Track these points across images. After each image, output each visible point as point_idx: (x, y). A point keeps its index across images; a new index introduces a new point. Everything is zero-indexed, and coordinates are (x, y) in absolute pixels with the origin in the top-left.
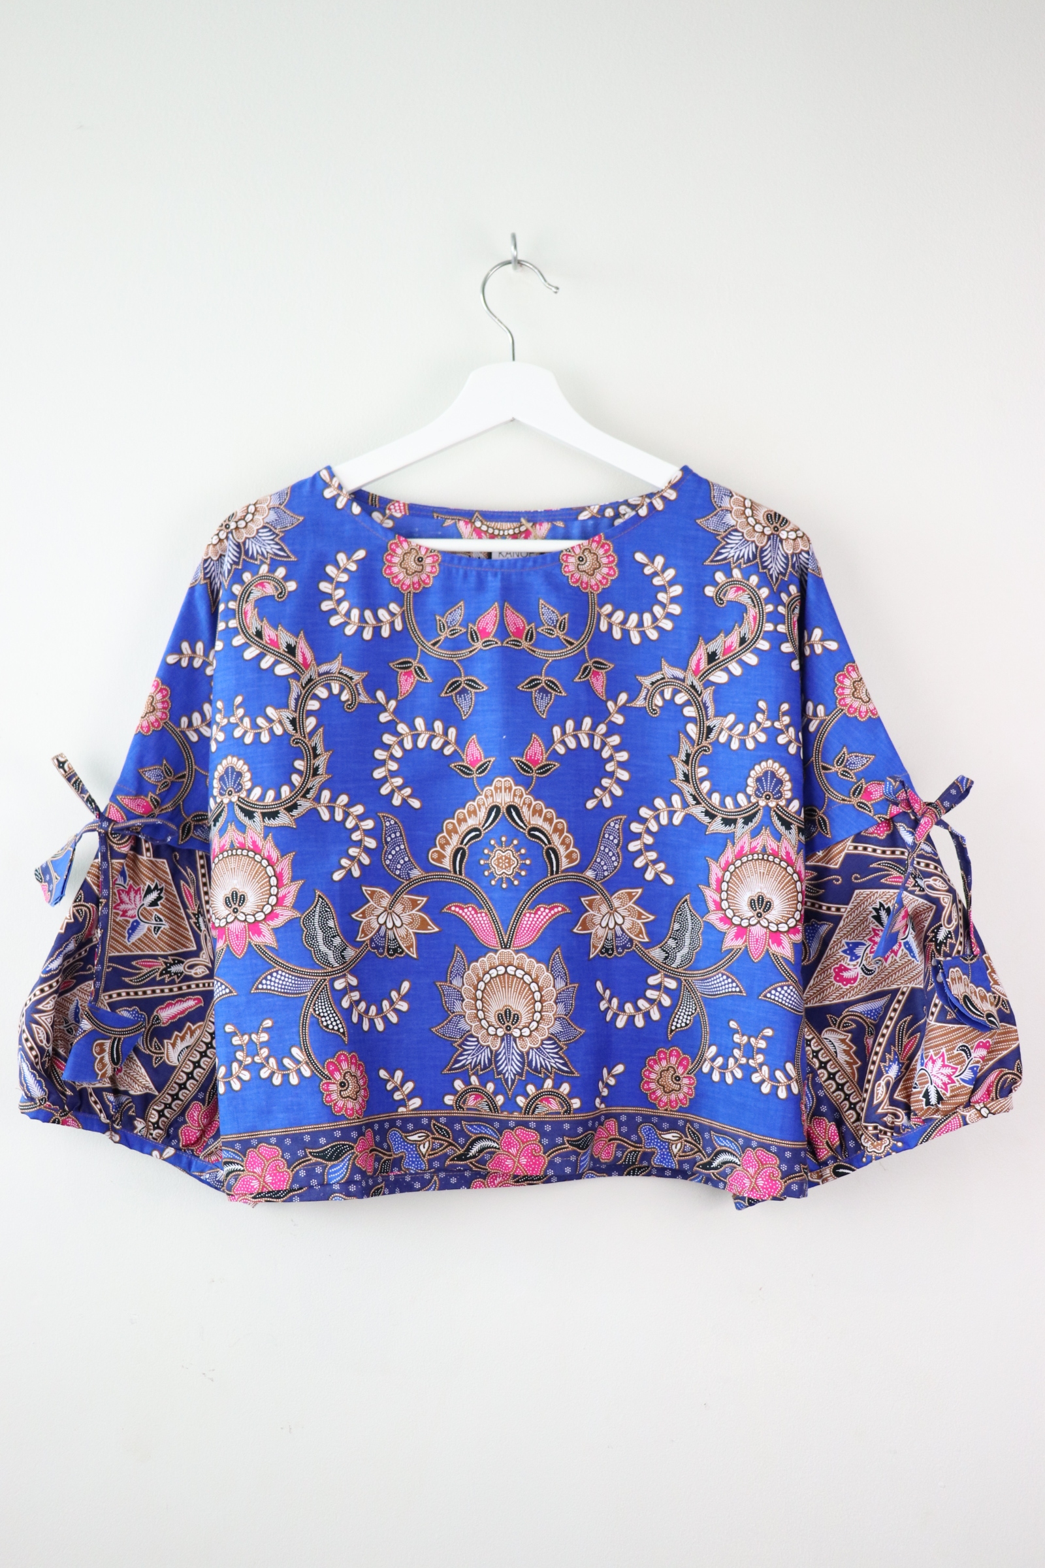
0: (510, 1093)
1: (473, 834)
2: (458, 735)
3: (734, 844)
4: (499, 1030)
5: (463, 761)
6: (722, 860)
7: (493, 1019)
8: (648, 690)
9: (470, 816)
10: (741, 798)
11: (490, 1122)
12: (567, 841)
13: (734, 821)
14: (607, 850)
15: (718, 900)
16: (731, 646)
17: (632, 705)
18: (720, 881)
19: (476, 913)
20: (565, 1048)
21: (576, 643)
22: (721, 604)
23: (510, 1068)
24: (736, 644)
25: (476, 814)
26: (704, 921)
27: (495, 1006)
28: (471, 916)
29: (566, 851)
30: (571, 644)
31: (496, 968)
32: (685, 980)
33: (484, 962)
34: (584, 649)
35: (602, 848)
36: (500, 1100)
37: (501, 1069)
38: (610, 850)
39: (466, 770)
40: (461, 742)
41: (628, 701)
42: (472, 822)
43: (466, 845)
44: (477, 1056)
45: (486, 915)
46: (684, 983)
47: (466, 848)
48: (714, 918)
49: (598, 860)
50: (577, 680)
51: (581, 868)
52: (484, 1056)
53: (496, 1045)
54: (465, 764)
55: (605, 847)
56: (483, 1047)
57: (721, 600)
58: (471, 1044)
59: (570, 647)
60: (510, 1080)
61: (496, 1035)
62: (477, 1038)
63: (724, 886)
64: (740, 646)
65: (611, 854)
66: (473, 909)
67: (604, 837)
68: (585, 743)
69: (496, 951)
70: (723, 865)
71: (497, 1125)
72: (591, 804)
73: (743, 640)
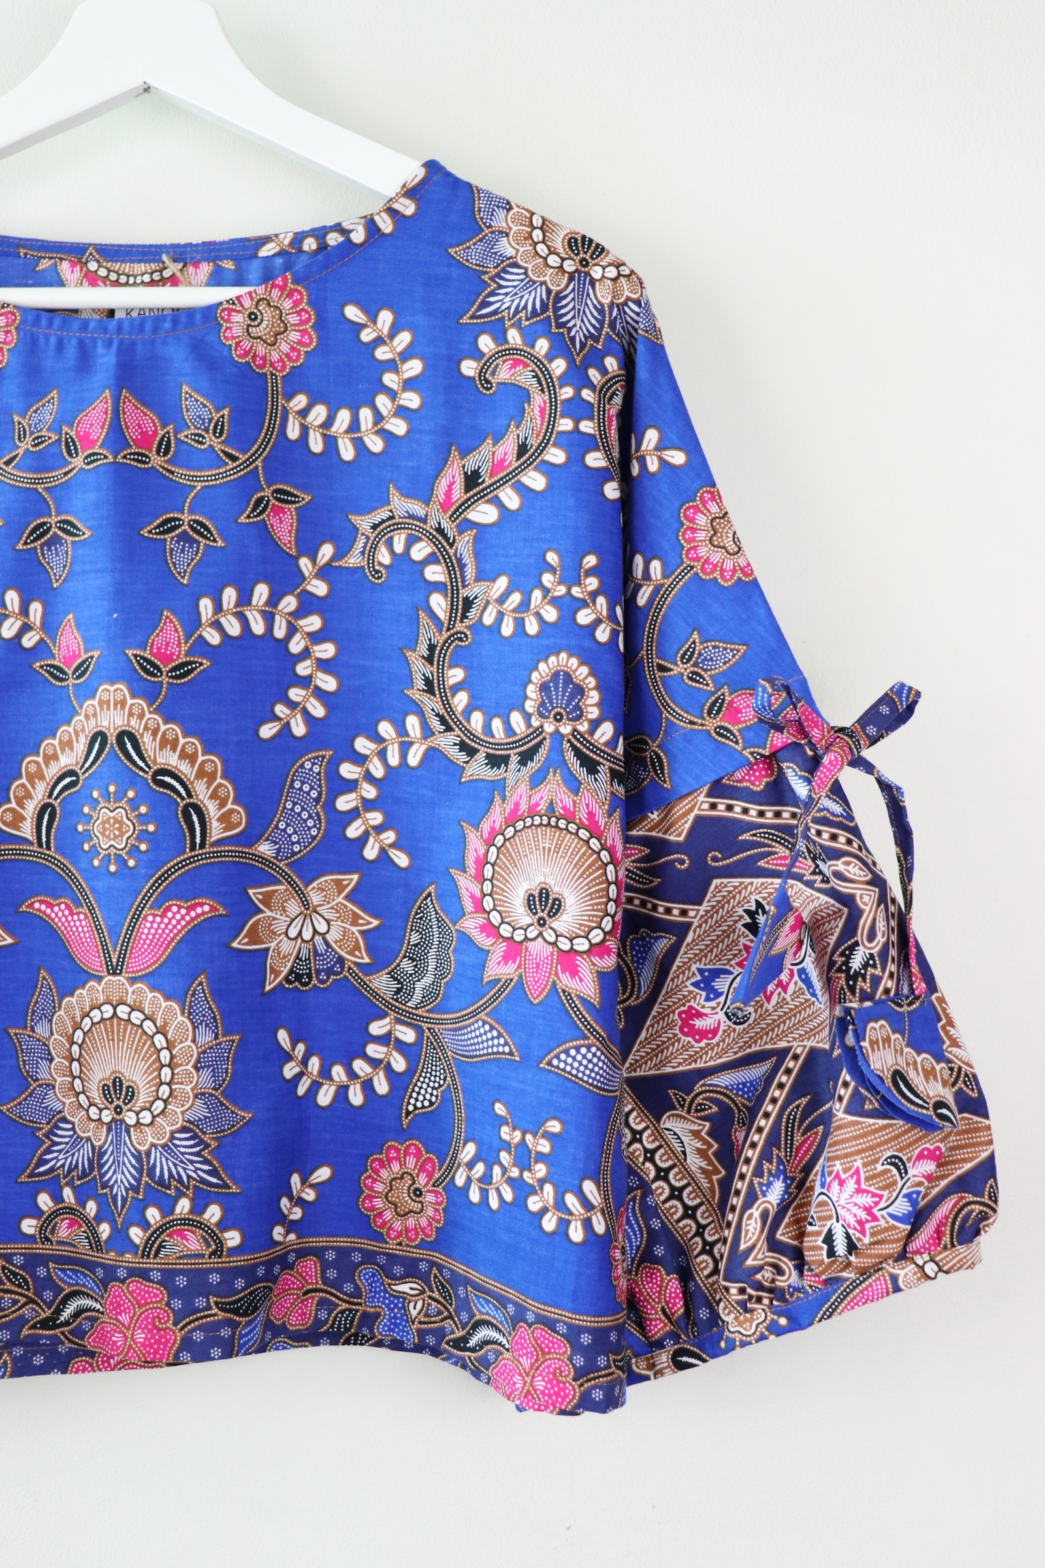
0: (119, 1221)
1: (67, 780)
2: (45, 615)
3: (504, 799)
4: (105, 1112)
5: (53, 657)
6: (486, 827)
7: (96, 1095)
8: (368, 538)
9: (63, 751)
10: (516, 719)
11: (91, 1266)
12: (222, 793)
13: (505, 760)
14: (298, 809)
15: (478, 894)
16: (503, 461)
17: (342, 563)
18: (482, 862)
19: (71, 914)
20: (214, 1144)
21: (243, 458)
22: (487, 389)
23: (121, 1178)
24: (511, 456)
25: (71, 748)
26: (457, 930)
27: (99, 1074)
28: (63, 919)
29: (219, 809)
30: (234, 459)
31: (99, 1008)
32: (429, 1029)
33: (83, 996)
34: (257, 467)
35: (289, 805)
36: (105, 1230)
37: (106, 1178)
38: (303, 809)
39: (57, 673)
40: (50, 625)
41: (334, 558)
42: (67, 760)
43: (56, 799)
44: (73, 1155)
45: (86, 917)
46: (427, 1033)
47: (56, 804)
48: (471, 925)
49: (282, 825)
50: (242, 519)
51: (249, 837)
52: (83, 1155)
53: (100, 1137)
54: (56, 663)
55: (295, 804)
56: (82, 1139)
57: (488, 382)
58: (63, 1134)
59: (231, 465)
60: (119, 1198)
61: (100, 1119)
62: (73, 1124)
63: (488, 871)
64: (518, 458)
65: (305, 815)
66: (67, 906)
67: (292, 786)
68: (258, 628)
69: (99, 979)
70: (486, 835)
71: (100, 1272)
72: (267, 731)
73: (522, 449)
